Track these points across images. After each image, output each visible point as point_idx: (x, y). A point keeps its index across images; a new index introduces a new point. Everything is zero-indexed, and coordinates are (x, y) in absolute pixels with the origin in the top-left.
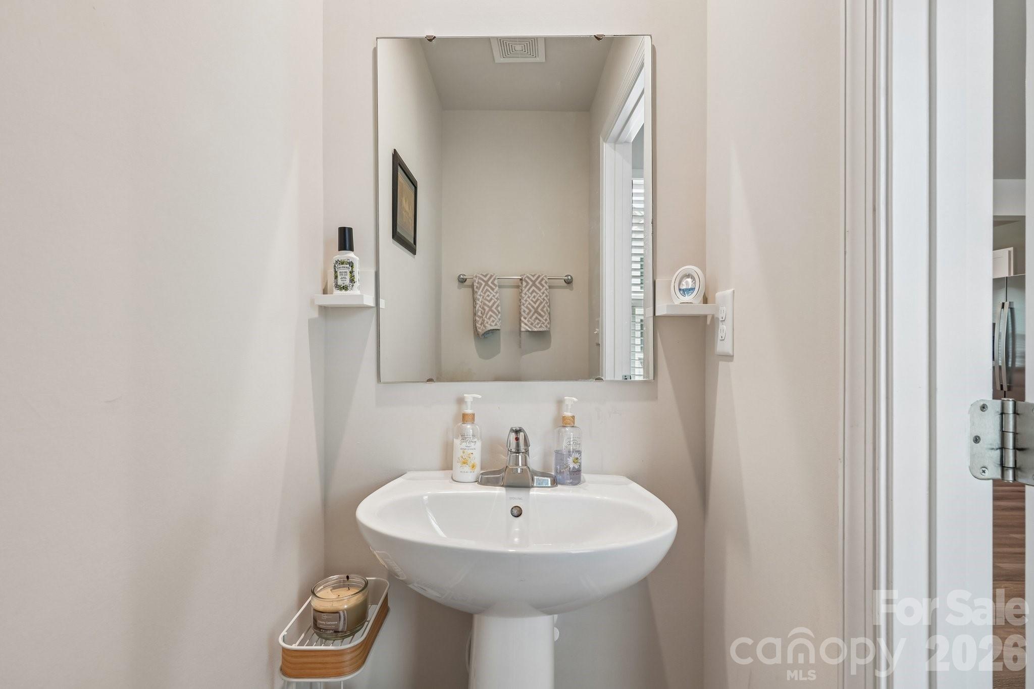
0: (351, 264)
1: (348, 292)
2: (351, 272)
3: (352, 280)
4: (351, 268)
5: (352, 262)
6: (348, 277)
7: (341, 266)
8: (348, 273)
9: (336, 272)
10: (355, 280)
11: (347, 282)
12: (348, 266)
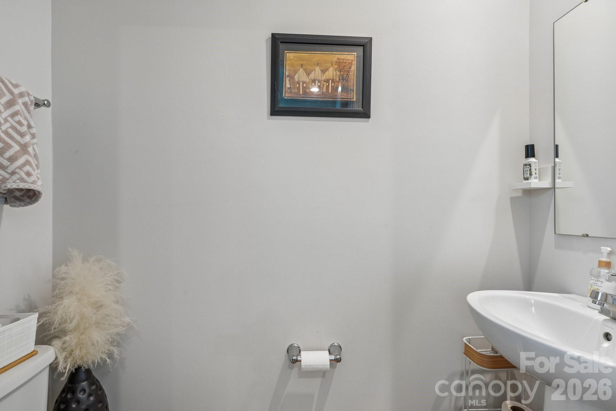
0: (530, 165)
1: (529, 181)
2: (530, 170)
3: (531, 174)
4: (530, 167)
5: (530, 164)
6: (529, 173)
7: (526, 167)
8: (529, 170)
9: (524, 170)
10: (532, 174)
11: (528, 175)
12: (528, 166)
